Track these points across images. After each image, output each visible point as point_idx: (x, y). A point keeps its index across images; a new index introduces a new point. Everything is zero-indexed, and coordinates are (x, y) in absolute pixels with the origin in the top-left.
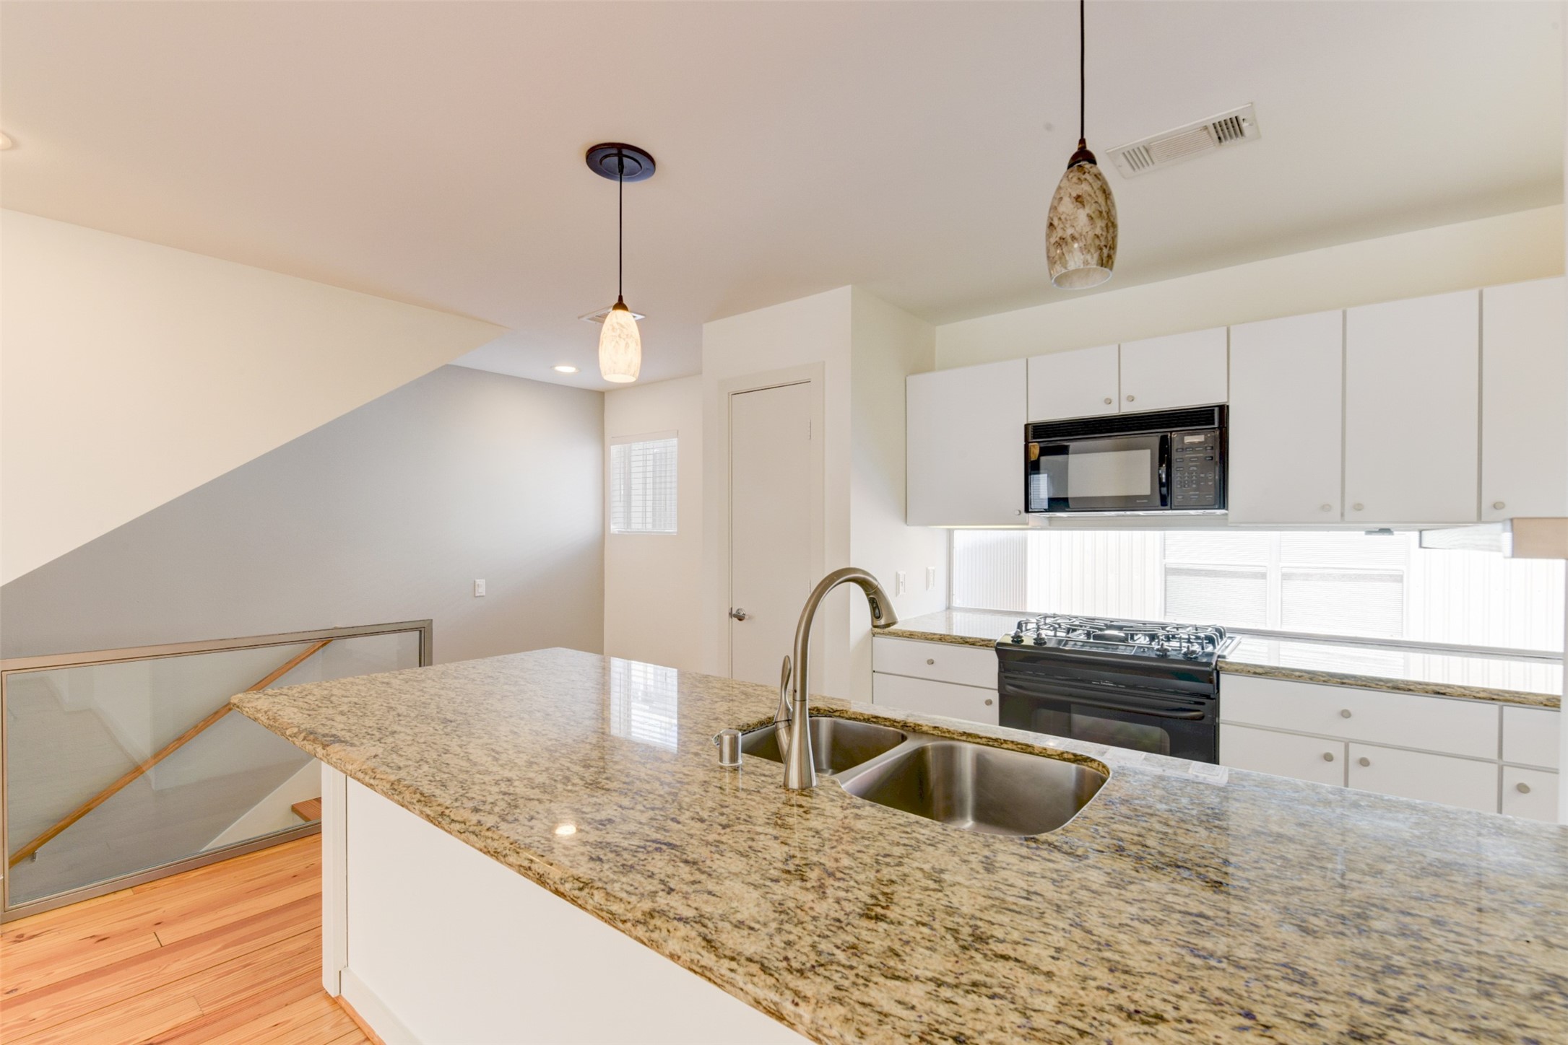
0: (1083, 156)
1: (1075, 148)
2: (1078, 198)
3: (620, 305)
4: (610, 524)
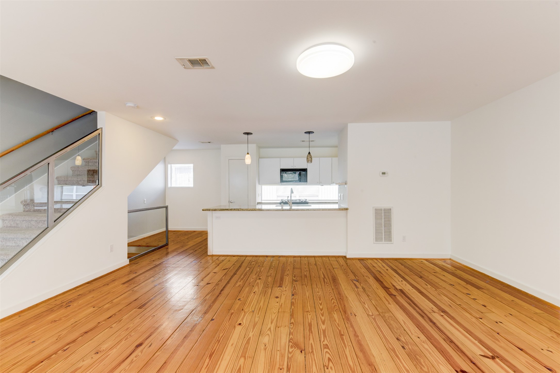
0: (309, 153)
1: (309, 152)
2: (310, 157)
3: (248, 154)
4: (168, 185)
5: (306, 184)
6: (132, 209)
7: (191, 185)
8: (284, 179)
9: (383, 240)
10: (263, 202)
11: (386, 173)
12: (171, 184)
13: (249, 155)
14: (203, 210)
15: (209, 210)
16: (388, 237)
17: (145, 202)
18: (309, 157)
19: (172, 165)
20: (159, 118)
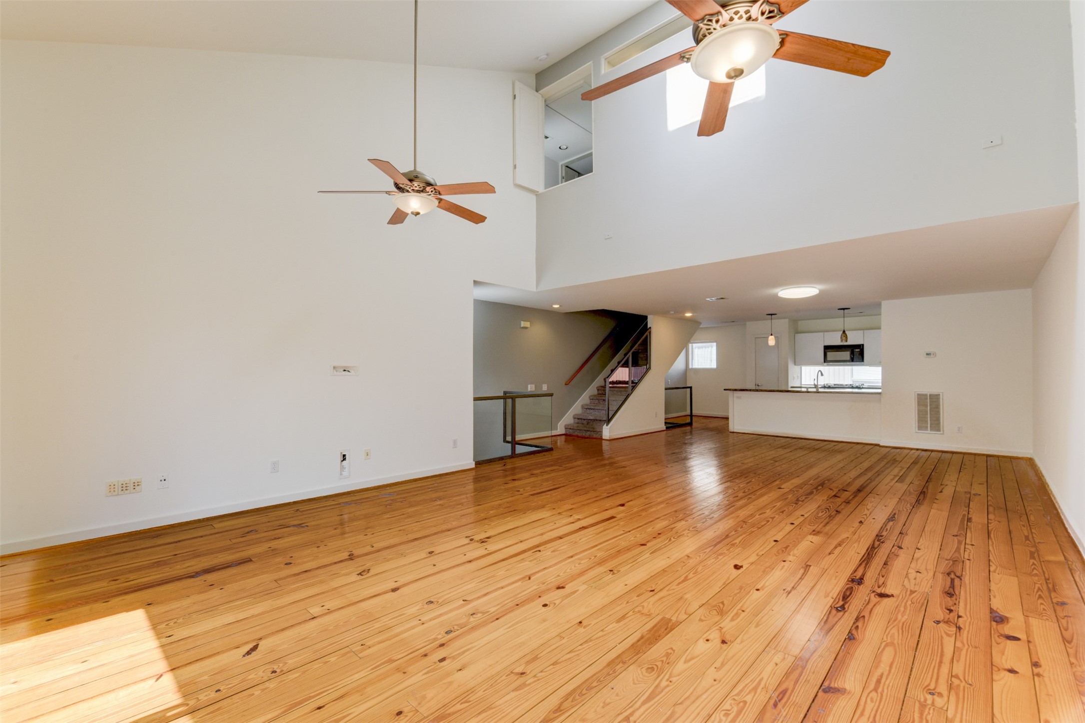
3: (772, 335)
4: (689, 366)
5: (863, 365)
6: (667, 387)
7: (714, 365)
8: (829, 358)
9: (929, 430)
10: (803, 386)
11: (932, 354)
12: (692, 365)
13: (773, 337)
14: (725, 390)
15: (730, 390)
16: (936, 425)
17: (669, 383)
18: (843, 337)
19: (694, 344)
20: (688, 315)
